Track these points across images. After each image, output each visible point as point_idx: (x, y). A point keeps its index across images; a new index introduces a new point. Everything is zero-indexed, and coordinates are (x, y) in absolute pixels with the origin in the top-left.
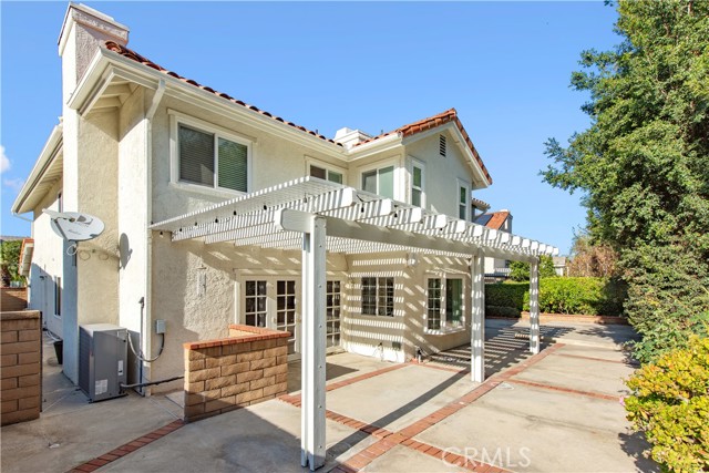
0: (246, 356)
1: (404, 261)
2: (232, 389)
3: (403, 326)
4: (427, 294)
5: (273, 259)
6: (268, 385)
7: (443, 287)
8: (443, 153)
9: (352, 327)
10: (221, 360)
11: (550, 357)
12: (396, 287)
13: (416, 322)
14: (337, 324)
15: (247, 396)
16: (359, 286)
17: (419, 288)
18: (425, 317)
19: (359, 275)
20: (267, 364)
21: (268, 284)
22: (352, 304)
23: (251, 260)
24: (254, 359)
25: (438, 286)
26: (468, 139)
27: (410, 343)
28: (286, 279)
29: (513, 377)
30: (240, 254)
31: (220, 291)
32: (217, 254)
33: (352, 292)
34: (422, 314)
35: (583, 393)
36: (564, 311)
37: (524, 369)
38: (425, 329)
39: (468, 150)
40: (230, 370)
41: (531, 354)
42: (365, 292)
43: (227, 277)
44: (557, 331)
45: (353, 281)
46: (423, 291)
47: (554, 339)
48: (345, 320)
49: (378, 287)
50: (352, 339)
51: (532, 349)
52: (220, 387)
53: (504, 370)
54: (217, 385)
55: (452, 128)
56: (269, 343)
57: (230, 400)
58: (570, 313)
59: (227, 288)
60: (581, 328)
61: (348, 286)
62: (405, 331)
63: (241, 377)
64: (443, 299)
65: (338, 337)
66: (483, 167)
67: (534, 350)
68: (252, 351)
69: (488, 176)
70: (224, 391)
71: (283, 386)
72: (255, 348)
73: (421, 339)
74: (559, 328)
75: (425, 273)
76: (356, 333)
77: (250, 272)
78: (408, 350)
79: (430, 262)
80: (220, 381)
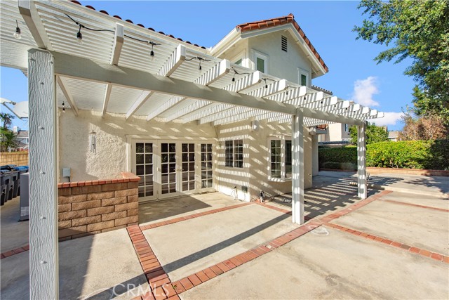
0: (96, 196)
1: (249, 127)
2: (82, 220)
3: (249, 175)
4: (270, 151)
5: (157, 129)
6: (120, 217)
7: (283, 146)
8: (284, 49)
9: (220, 175)
10: (71, 198)
11: (376, 203)
12: (245, 146)
13: (261, 173)
14: (210, 173)
15: (99, 226)
16: (223, 147)
17: (264, 148)
18: (269, 168)
19: (223, 140)
20: (117, 202)
21: (153, 145)
22: (220, 159)
23: (140, 129)
24: (105, 198)
25: (279, 145)
26: (305, 37)
27: (255, 188)
28: (168, 142)
29: (334, 221)
30: (131, 125)
31: (115, 149)
32: (112, 125)
33: (219, 152)
34: (267, 167)
35: (405, 247)
36: (394, 166)
37: (348, 213)
38: (269, 178)
39: (305, 46)
40: (81, 205)
41: (359, 199)
42: (227, 151)
43: (120, 140)
44: (386, 181)
45: (220, 144)
46: (267, 149)
47: (382, 187)
48: (215, 170)
49: (234, 147)
50: (220, 183)
51: (360, 195)
52: (70, 219)
53: (329, 212)
54: (67, 217)
55: (291, 29)
56: (119, 186)
57: (82, 229)
58: (400, 167)
59: (120, 147)
60: (409, 179)
61: (218, 148)
62: (250, 179)
63: (91, 212)
64: (283, 155)
65: (211, 181)
66: (319, 58)
67: (362, 196)
68: (103, 192)
69: (324, 66)
70: (74, 222)
71: (135, 218)
72: (105, 190)
73: (266, 185)
74: (389, 179)
75: (268, 136)
76: (222, 179)
77: (138, 137)
78: (253, 192)
79: (273, 128)
80: (71, 214)
